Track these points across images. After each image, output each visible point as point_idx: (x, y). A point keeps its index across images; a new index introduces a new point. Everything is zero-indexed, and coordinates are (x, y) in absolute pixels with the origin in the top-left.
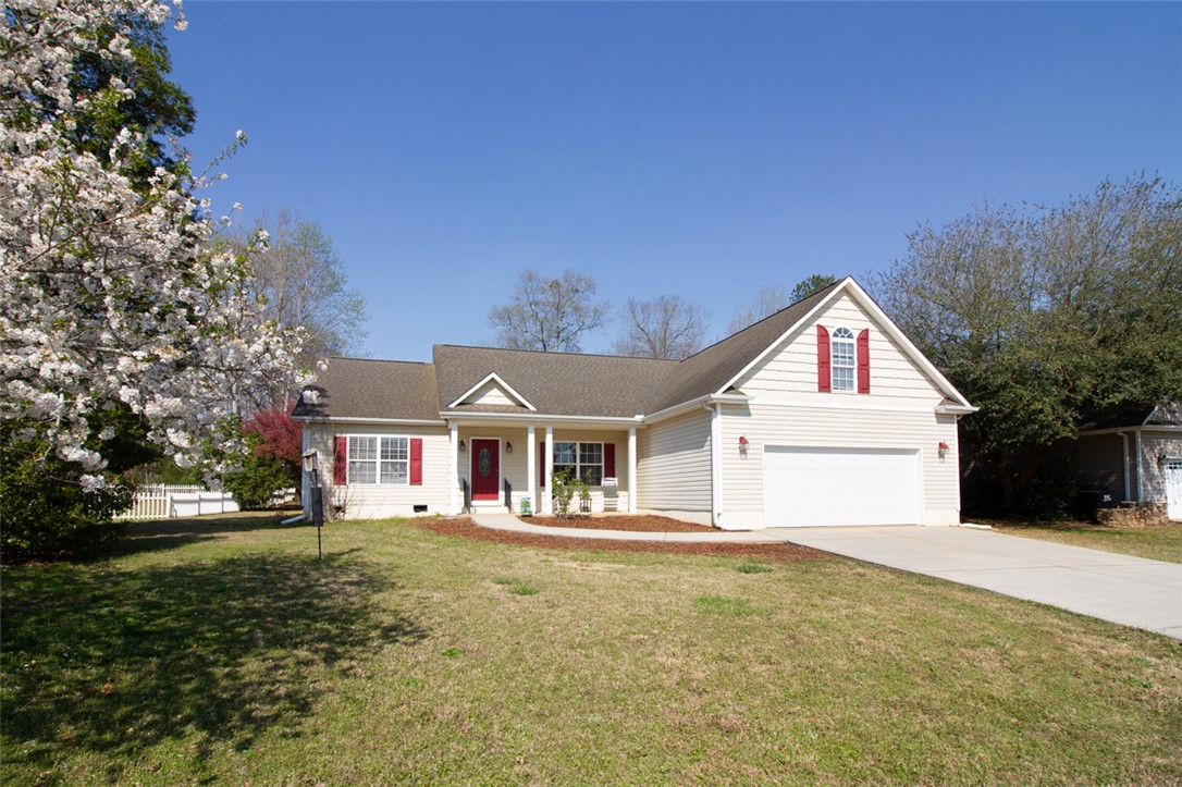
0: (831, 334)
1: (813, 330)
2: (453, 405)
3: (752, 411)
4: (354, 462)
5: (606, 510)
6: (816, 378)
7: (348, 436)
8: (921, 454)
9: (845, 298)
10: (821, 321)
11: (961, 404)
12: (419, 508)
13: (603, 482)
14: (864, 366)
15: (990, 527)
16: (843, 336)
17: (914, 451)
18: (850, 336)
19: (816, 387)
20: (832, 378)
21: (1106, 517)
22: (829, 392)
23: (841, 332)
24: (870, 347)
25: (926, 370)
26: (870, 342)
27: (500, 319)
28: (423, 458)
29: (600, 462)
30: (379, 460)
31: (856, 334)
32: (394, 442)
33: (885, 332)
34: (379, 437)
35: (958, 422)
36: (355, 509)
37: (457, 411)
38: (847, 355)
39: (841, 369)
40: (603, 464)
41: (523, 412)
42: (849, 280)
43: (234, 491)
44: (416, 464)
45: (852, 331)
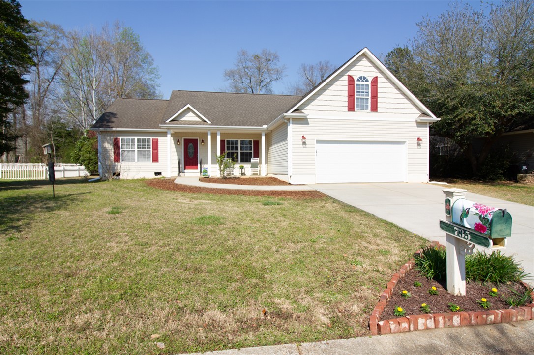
0: (356, 80)
1: (345, 78)
2: (168, 121)
3: (310, 122)
4: (124, 151)
5: (254, 174)
6: (346, 104)
7: (121, 138)
8: (406, 144)
9: (365, 59)
10: (350, 73)
11: (431, 117)
12: (157, 174)
13: (251, 160)
14: (375, 97)
15: (446, 183)
16: (362, 81)
17: (403, 143)
18: (367, 81)
19: (346, 109)
20: (355, 104)
21: (522, 178)
22: (354, 111)
23: (363, 78)
24: (378, 86)
25: (411, 98)
26: (378, 84)
27: (229, 76)
28: (159, 149)
29: (251, 150)
30: (136, 149)
31: (370, 79)
32: (144, 141)
33: (387, 78)
34: (136, 138)
35: (430, 127)
36: (126, 174)
37: (169, 124)
38: (365, 91)
39: (361, 98)
40: (253, 151)
41: (203, 124)
42: (366, 50)
43: (85, 166)
44: (155, 151)
45: (368, 78)
